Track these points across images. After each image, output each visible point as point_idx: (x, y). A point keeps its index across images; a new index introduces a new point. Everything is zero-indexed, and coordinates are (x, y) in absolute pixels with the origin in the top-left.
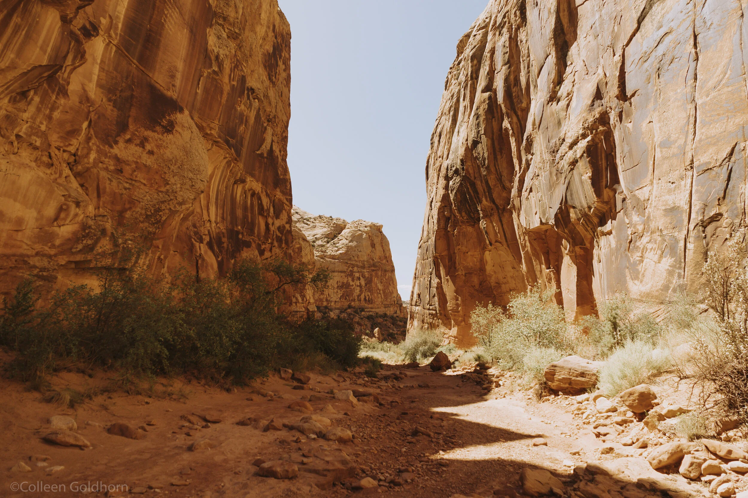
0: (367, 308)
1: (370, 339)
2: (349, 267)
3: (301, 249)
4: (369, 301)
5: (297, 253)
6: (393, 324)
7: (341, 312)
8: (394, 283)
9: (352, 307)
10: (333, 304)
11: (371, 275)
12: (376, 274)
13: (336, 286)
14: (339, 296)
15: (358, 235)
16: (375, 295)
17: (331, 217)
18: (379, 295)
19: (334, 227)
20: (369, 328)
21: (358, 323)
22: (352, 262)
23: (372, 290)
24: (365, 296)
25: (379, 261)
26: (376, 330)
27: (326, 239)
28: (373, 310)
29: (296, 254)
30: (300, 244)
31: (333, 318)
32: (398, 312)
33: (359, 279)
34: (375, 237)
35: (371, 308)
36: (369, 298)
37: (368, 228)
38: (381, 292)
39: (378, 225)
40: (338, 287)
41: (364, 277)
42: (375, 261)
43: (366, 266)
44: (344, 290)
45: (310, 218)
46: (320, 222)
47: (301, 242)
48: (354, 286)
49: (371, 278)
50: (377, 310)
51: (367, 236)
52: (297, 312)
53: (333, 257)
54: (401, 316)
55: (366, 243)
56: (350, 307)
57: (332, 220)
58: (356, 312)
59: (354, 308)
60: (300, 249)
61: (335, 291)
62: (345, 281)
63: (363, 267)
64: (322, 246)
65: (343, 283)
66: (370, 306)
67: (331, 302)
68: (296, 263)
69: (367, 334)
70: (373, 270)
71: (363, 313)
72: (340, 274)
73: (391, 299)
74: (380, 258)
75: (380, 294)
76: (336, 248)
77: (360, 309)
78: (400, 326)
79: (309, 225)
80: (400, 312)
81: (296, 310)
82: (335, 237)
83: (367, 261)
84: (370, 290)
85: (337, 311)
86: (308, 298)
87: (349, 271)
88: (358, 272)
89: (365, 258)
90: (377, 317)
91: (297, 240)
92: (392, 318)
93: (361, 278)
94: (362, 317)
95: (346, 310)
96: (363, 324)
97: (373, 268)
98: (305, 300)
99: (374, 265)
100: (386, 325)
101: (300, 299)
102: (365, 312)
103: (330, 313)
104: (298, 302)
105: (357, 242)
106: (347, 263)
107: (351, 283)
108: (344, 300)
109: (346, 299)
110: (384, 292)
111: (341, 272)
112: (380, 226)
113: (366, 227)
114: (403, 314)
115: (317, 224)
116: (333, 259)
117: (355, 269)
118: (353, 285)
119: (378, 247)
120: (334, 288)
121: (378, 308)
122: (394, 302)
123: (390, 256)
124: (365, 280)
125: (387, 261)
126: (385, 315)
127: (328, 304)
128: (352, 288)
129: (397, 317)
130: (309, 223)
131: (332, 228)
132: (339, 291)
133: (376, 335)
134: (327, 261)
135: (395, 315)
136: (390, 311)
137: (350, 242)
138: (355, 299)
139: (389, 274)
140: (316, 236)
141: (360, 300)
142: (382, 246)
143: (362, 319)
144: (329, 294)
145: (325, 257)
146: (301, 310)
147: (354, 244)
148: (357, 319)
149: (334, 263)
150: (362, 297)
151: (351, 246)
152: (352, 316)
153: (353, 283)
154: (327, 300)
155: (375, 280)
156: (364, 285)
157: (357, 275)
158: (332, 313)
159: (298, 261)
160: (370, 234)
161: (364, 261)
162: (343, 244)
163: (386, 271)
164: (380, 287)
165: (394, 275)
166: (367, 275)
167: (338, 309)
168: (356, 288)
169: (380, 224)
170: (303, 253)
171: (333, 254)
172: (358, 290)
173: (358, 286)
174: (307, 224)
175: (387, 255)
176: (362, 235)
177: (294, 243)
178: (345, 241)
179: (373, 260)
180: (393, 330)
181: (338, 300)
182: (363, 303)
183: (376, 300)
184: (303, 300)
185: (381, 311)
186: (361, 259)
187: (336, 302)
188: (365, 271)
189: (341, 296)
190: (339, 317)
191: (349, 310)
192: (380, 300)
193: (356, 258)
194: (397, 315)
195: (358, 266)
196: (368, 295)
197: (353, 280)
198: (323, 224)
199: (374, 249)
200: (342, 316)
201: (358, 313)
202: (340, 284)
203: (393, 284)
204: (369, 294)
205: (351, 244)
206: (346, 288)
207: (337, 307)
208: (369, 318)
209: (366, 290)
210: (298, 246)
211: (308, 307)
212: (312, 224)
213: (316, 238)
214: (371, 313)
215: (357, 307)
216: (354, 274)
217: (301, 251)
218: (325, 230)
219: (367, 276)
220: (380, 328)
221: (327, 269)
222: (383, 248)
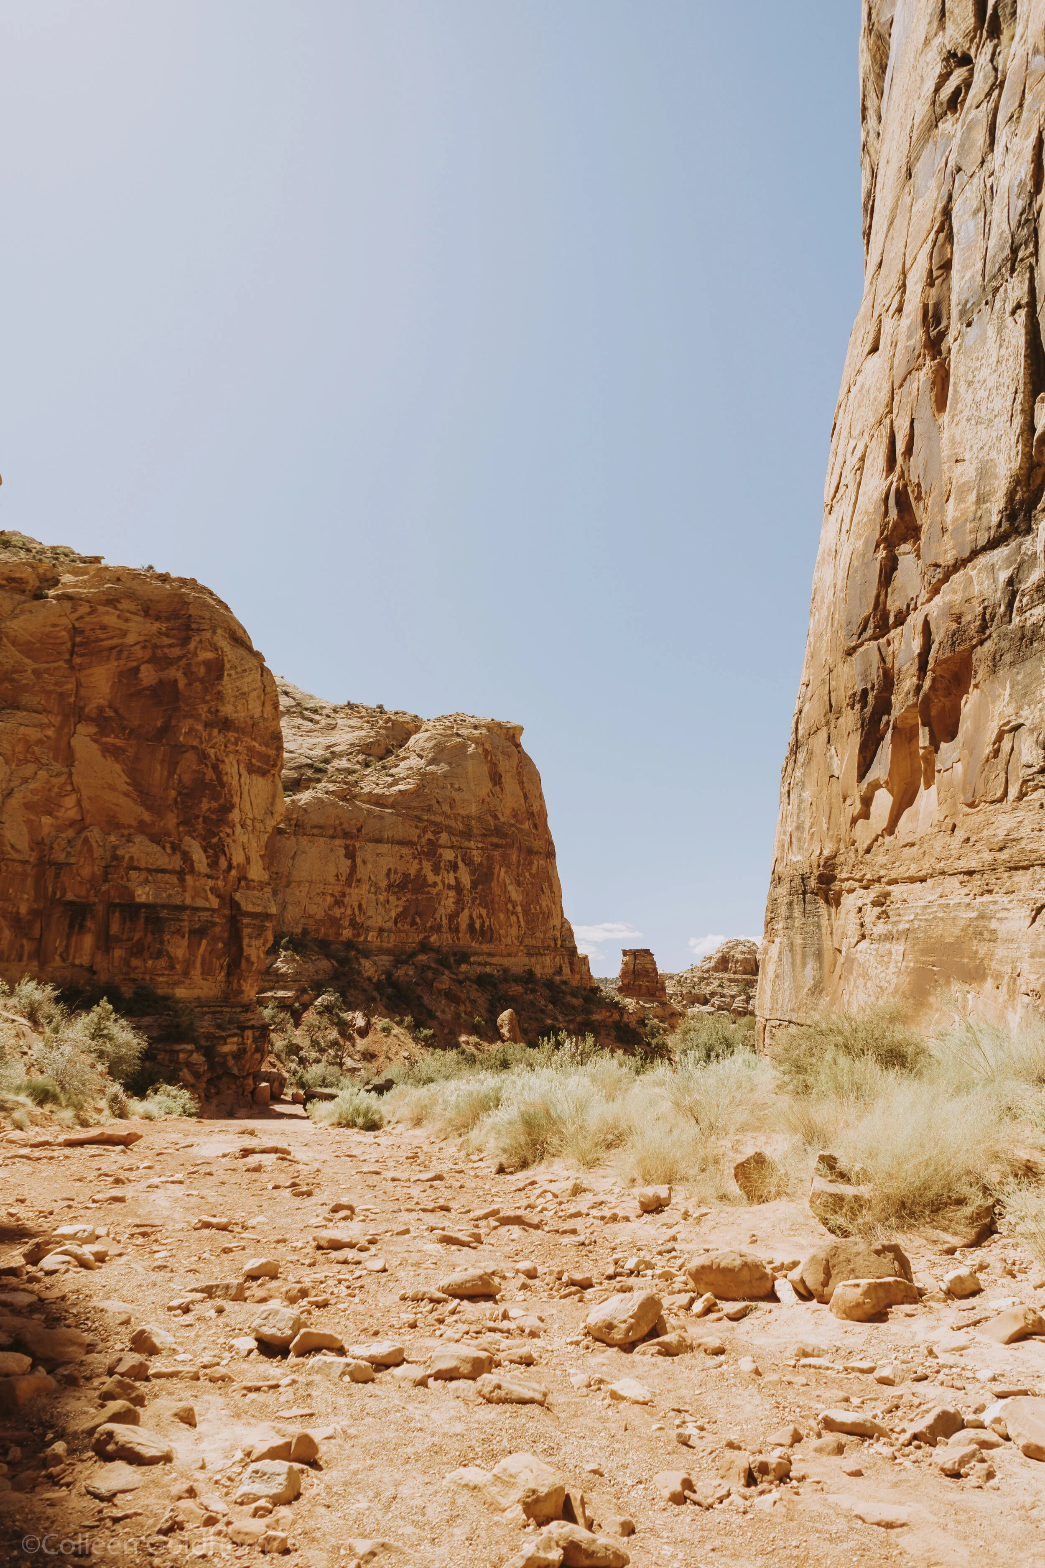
0: (476, 954)
1: (485, 1044)
2: (425, 830)
3: (221, 669)
4: (483, 933)
5: (201, 681)
6: (554, 1003)
7: (398, 962)
8: (555, 889)
9: (432, 950)
10: (372, 936)
11: (490, 858)
12: (504, 857)
13: (384, 884)
14: (393, 914)
15: (454, 747)
16: (502, 916)
17: (380, 707)
18: (513, 918)
19: (385, 728)
20: (483, 1011)
21: (450, 996)
22: (433, 818)
23: (492, 901)
24: (471, 917)
25: (513, 821)
26: (505, 1016)
27: (361, 757)
28: (495, 960)
29: (197, 686)
30: (215, 648)
31: (369, 979)
32: (566, 970)
33: (454, 867)
34: (500, 757)
35: (490, 955)
36: (482, 925)
37: (484, 731)
38: (519, 909)
39: (509, 725)
40: (390, 886)
41: (469, 862)
42: (502, 819)
43: (475, 831)
44: (409, 896)
45: (322, 708)
46: (348, 717)
47: (223, 643)
48: (440, 886)
49: (490, 869)
50: (507, 962)
51: (480, 750)
52: (182, 908)
53: (378, 801)
54: (574, 983)
55: (476, 769)
56: (424, 947)
57: (381, 712)
58: (443, 962)
59: (438, 951)
60: (216, 669)
61: (382, 898)
62: (413, 871)
63: (468, 834)
64: (352, 772)
65: (406, 876)
66: (485, 947)
67: (368, 929)
68: (197, 717)
69: (474, 1030)
70: (496, 846)
71: (464, 967)
72: (396, 848)
73: (545, 932)
74: (515, 816)
75: (514, 913)
76: (390, 779)
77: (455, 954)
78: (574, 1008)
79: (318, 722)
80: (572, 970)
81: (177, 901)
82: (389, 752)
83: (479, 819)
84: (486, 902)
85: (385, 960)
86: (238, 858)
87: (423, 841)
88: (452, 847)
89: (474, 810)
90: (506, 980)
91: (208, 635)
92: (549, 984)
93: (460, 864)
94: (461, 977)
95: (413, 955)
96: (463, 996)
97: (496, 840)
98: (223, 863)
99: (498, 831)
100: (532, 1004)
101: (199, 857)
102: (470, 964)
103: (362, 961)
104: (192, 871)
105: (450, 764)
106: (420, 819)
107: (431, 878)
108: (407, 927)
109: (413, 923)
110: (526, 912)
111: (401, 843)
112: (514, 728)
113: (476, 727)
114: (577, 977)
115: (340, 722)
116: (377, 804)
117: (444, 837)
118: (435, 884)
119: (510, 784)
120: (378, 888)
121: (509, 955)
122: (555, 940)
123: (543, 815)
124: (472, 873)
125: (536, 826)
126: (529, 977)
127: (359, 935)
128: (434, 891)
129: (565, 983)
130: (317, 717)
131: (382, 731)
132: (392, 899)
133: (505, 1031)
134: (361, 809)
135: (557, 978)
136: (544, 966)
137: (429, 764)
138: (440, 926)
139: (539, 862)
140: (332, 749)
141: (457, 930)
142: (521, 783)
143: (460, 982)
144: (360, 906)
145: (355, 797)
146: (200, 903)
147: (441, 769)
148: (445, 982)
149: (381, 818)
150: (463, 920)
151: (432, 773)
152: (430, 975)
153: (438, 879)
154: (353, 924)
155: (502, 873)
156: (469, 886)
157: (448, 855)
158: (366, 964)
159: (203, 710)
160: (487, 746)
161: (469, 817)
162: (411, 768)
163: (530, 852)
164: (515, 894)
165: (554, 867)
166: (477, 857)
167: (388, 952)
168: (446, 892)
169: (515, 722)
170: (227, 685)
171: (378, 791)
172: (451, 900)
173: (450, 887)
174: (311, 720)
175: (535, 808)
176: (464, 746)
177: (192, 646)
178: (415, 762)
179: (496, 817)
180: (556, 1019)
181: (390, 924)
182: (465, 939)
183: (502, 932)
184: (213, 864)
185: (518, 963)
186: (462, 812)
187: (381, 930)
188: (472, 844)
189: (398, 915)
190: (389, 975)
191: (422, 958)
192: (514, 931)
193: (446, 808)
194: (564, 978)
195: (451, 831)
196: (481, 916)
197: (436, 870)
198: (354, 722)
199: (497, 788)
200: (400, 972)
201: (449, 967)
202: (397, 878)
203: (552, 892)
204: (484, 912)
205: (432, 768)
206: (415, 891)
207: (385, 945)
208: (483, 981)
209: (474, 900)
210: (209, 655)
211: (237, 896)
212: (324, 722)
213: (332, 753)
214: (488, 969)
215: (445, 950)
216: (440, 851)
217: (220, 677)
218: (363, 733)
219: (477, 859)
220: (517, 1012)
221: (359, 830)
222: (523, 788)
